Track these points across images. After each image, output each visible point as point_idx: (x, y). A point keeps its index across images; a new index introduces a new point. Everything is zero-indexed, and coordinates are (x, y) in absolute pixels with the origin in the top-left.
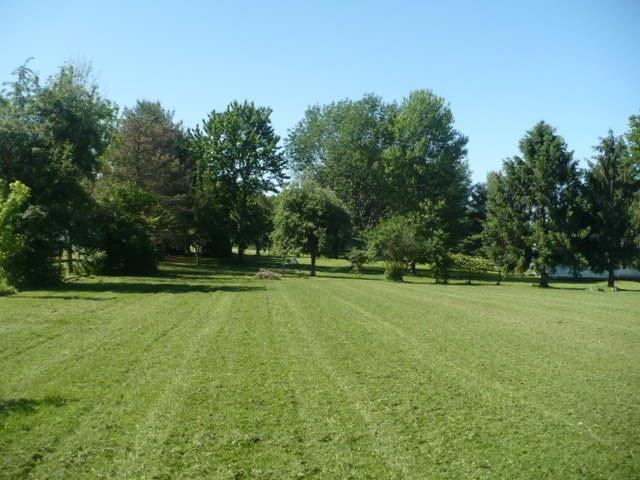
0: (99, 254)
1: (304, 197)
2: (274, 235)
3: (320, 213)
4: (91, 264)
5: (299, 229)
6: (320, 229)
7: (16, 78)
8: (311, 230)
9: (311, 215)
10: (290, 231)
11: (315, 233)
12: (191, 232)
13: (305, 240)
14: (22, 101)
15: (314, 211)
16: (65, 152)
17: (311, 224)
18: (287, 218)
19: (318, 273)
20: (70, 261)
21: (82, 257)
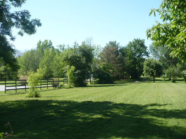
0: (98, 79)
1: (150, 62)
2: (143, 73)
3: (154, 66)
4: (96, 82)
5: (149, 71)
6: (154, 70)
7: (74, 44)
8: (152, 70)
9: (152, 67)
10: (147, 71)
11: (153, 71)
12: (125, 73)
13: (151, 73)
14: (75, 49)
15: (153, 66)
16: (84, 59)
17: (152, 69)
18: (146, 68)
19: (155, 81)
20: (90, 81)
21: (94, 80)
